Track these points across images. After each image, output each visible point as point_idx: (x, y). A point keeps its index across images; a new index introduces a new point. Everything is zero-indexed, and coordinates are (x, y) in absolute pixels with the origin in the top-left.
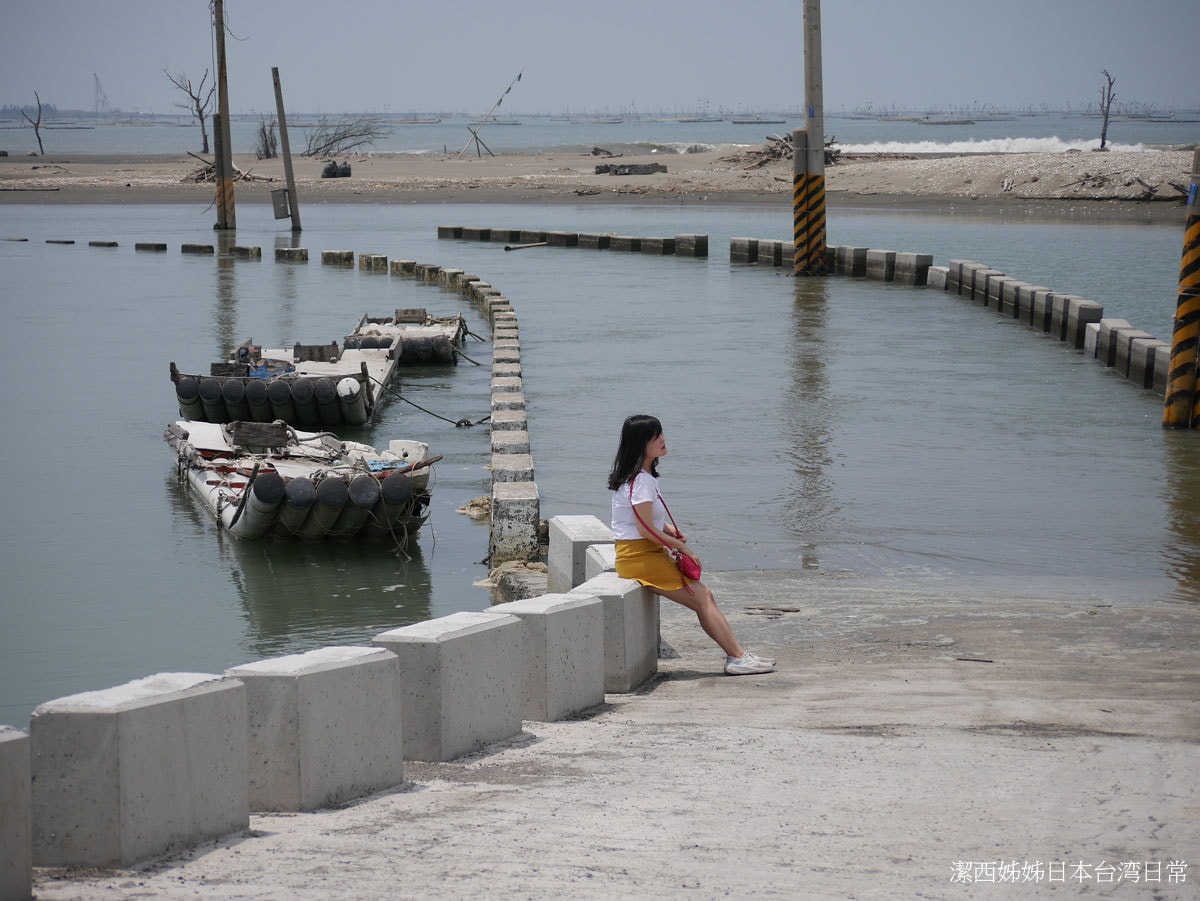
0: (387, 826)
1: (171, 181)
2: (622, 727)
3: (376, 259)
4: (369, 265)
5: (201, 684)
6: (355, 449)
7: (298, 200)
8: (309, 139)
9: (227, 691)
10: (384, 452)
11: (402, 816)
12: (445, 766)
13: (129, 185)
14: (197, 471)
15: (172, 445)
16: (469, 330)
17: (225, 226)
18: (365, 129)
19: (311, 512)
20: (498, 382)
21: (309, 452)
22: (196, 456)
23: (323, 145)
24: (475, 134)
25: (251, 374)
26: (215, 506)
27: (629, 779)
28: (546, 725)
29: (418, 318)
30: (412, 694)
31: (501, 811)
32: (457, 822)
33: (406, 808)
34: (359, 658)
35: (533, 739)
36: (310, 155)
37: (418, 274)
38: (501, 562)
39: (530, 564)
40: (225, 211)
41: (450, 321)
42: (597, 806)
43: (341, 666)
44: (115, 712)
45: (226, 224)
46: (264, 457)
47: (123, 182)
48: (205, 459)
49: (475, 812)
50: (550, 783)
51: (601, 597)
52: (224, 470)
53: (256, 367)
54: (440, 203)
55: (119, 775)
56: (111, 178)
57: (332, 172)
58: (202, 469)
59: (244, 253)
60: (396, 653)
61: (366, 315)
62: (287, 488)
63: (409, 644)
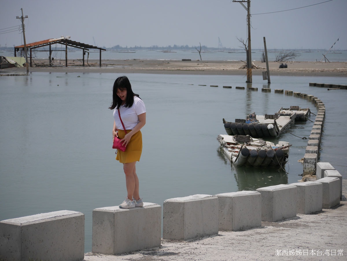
0: (253, 235)
1: (236, 68)
2: (324, 216)
3: (290, 92)
4: (288, 93)
5: (207, 197)
6: (269, 143)
7: (270, 74)
8: (276, 57)
9: (213, 199)
10: (277, 145)
11: (258, 233)
12: (274, 223)
13: (224, 70)
14: (226, 148)
15: (219, 141)
16: (311, 112)
17: (249, 82)
18: (292, 54)
19: (256, 159)
20: (315, 127)
21: (256, 144)
22: (226, 144)
23: (280, 59)
24: (324, 56)
25: (246, 122)
26: (230, 157)
27: (320, 228)
28: (304, 215)
29: (297, 108)
30: (266, 204)
31: (284, 233)
32: (271, 235)
33: (260, 232)
34: (250, 193)
35: (299, 218)
36: (277, 62)
37: (301, 96)
38: (305, 175)
39: (313, 176)
40: (249, 77)
41: (306, 110)
42: (309, 234)
43: (245, 195)
44: (183, 202)
45: (249, 81)
46: (244, 145)
47: (222, 69)
48: (228, 145)
49: (276, 233)
50: (299, 228)
51: (322, 183)
52: (233, 148)
53: (247, 120)
54: (312, 76)
55: (184, 218)
56: (219, 67)
57: (282, 66)
58: (227, 147)
59: (253, 89)
60: (260, 193)
61: (282, 108)
62: (250, 152)
63: (265, 191)
